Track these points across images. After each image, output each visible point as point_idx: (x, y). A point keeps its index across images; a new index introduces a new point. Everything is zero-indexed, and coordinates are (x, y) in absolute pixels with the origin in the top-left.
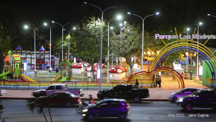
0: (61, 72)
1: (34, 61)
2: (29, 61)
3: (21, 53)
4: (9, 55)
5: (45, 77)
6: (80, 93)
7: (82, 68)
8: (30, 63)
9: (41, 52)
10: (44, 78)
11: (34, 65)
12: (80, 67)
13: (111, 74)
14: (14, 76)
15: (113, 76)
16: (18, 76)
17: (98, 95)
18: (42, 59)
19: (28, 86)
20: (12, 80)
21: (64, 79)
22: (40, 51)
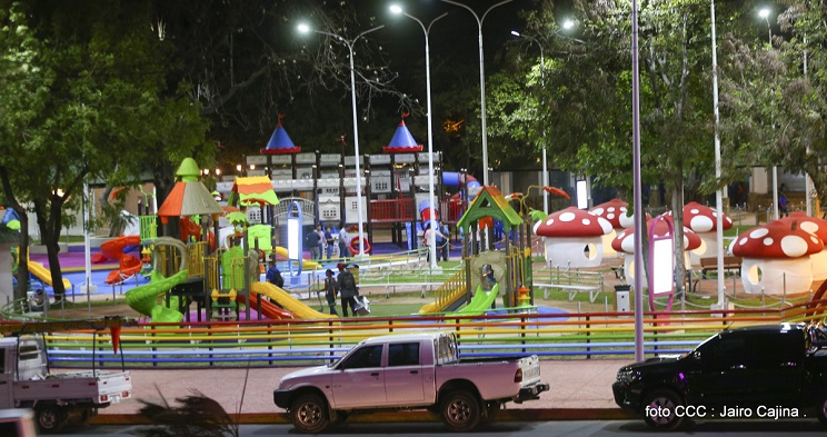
0: (468, 263)
1: (355, 205)
2: (329, 207)
3: (294, 166)
4: (184, 180)
5: (398, 289)
6: (518, 379)
7: (603, 234)
8: (338, 217)
9: (398, 158)
10: (395, 295)
11: (353, 228)
12: (595, 233)
13: (750, 266)
14: (215, 293)
15: (760, 272)
16: (233, 294)
17: (619, 390)
18: (404, 193)
19: (266, 349)
20: (209, 315)
21: (482, 302)
22: (392, 152)
